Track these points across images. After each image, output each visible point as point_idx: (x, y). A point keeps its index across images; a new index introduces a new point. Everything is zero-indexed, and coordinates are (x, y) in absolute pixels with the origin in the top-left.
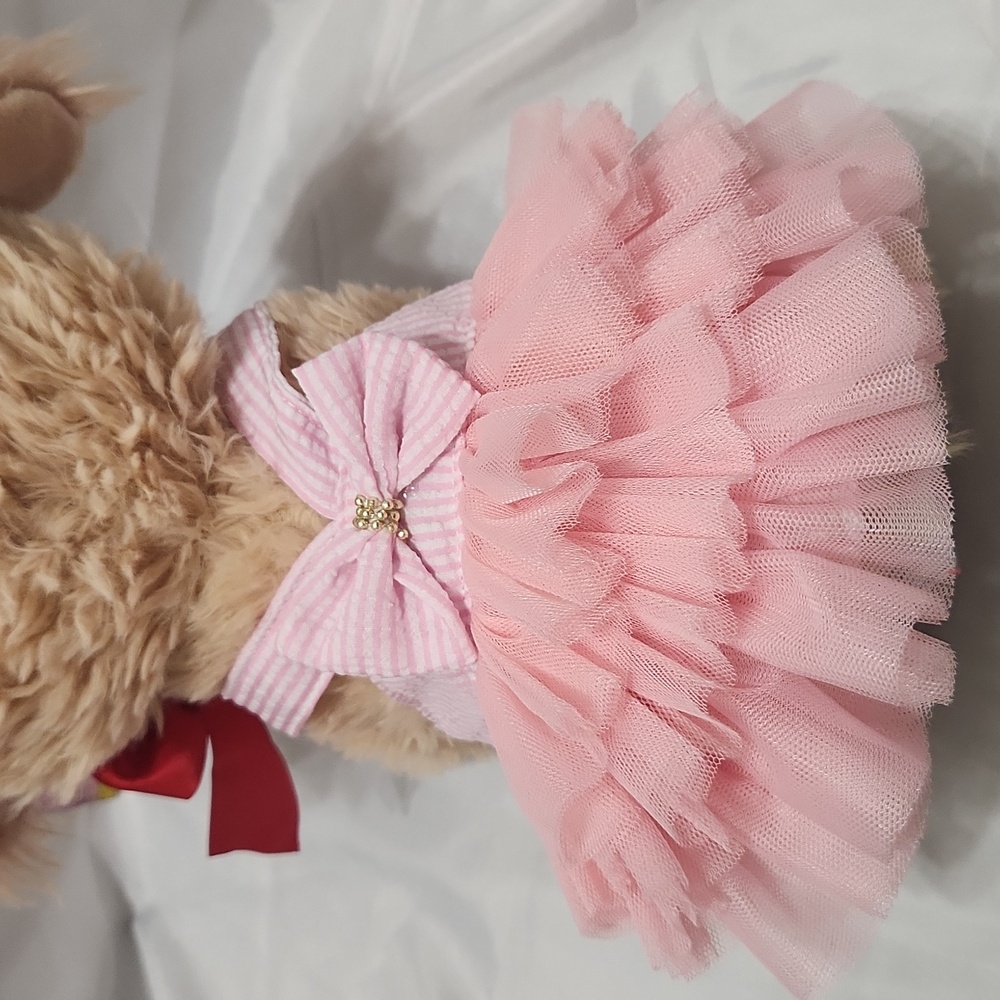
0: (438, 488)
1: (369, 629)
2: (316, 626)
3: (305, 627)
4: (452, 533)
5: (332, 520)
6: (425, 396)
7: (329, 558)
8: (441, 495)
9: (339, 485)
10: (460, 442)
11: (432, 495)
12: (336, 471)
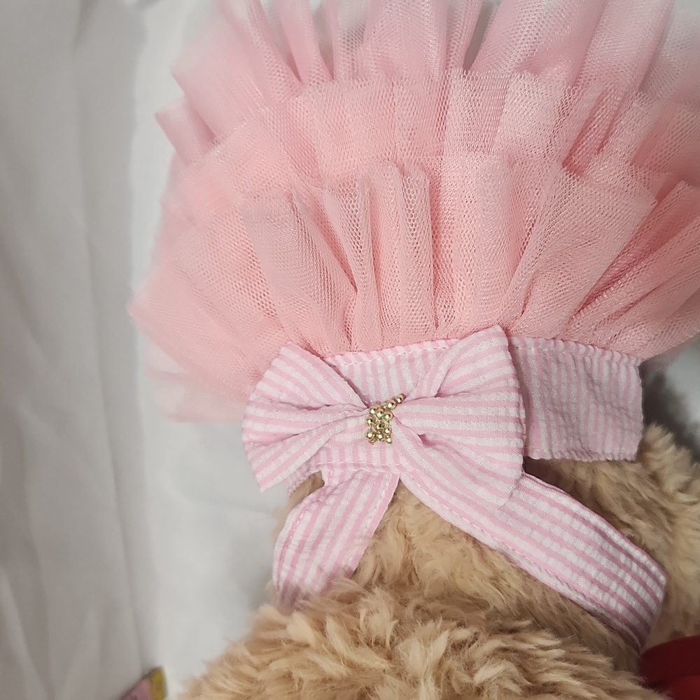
0: (364, 375)
1: (471, 411)
2: (482, 470)
3: (480, 476)
4: (398, 359)
5: (400, 480)
6: (289, 385)
7: (416, 456)
8: (369, 372)
9: (367, 470)
10: (329, 360)
11: (370, 380)
12: (356, 473)
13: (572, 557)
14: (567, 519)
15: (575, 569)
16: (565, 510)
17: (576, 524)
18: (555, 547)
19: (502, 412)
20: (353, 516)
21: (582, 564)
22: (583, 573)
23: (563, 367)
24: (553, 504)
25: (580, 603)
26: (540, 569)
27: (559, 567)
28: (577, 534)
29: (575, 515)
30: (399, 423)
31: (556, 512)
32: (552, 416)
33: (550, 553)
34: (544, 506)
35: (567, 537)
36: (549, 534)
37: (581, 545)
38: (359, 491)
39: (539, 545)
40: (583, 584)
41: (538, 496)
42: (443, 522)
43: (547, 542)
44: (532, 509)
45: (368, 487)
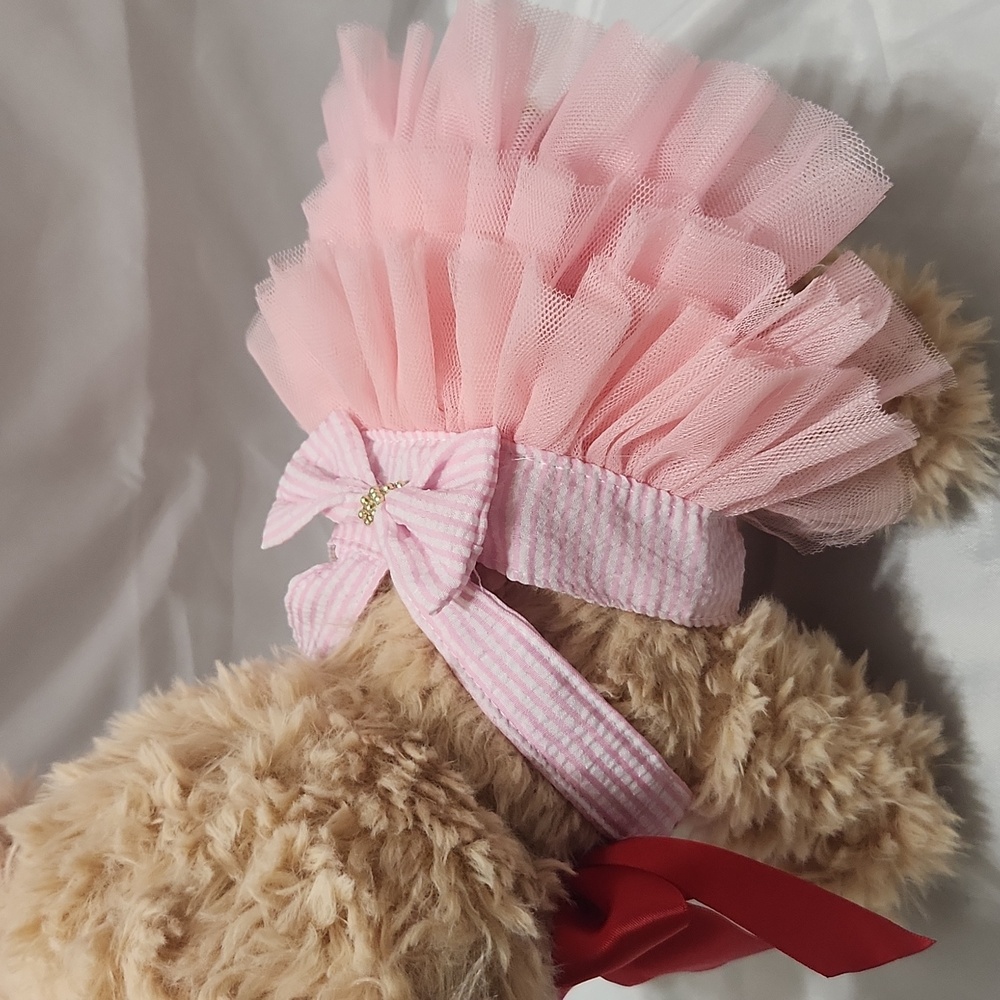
2: (431, 571)
3: (423, 577)
5: (388, 571)
13: (518, 692)
14: (521, 650)
15: (519, 707)
16: (522, 640)
17: (530, 659)
18: (502, 677)
19: (456, 516)
20: (341, 596)
21: (528, 704)
22: (527, 713)
23: (577, 492)
24: (511, 630)
25: (516, 744)
26: (483, 696)
27: (502, 700)
28: (527, 670)
29: (532, 650)
30: (384, 507)
31: (511, 640)
32: (542, 540)
33: (497, 683)
34: (501, 630)
35: (517, 670)
36: (499, 661)
37: (530, 683)
38: (349, 571)
39: (487, 671)
40: (525, 726)
41: (499, 619)
42: (413, 623)
43: (495, 669)
44: (490, 630)
45: (358, 569)
